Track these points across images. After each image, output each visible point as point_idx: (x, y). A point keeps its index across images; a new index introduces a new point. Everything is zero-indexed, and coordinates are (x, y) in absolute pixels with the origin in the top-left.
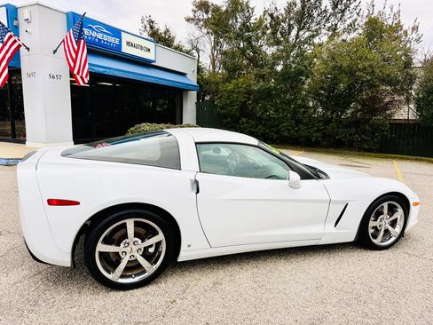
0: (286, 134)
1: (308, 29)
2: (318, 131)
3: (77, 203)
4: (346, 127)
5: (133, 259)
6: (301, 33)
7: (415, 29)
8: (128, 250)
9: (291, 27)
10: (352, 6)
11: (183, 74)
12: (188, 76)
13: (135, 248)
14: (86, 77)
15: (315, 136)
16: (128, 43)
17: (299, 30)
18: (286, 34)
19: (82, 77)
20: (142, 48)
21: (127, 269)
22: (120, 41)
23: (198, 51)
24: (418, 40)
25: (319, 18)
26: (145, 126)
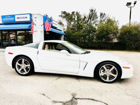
0: (89, 46)
2: (97, 45)
4: (104, 44)
5: (23, 68)
7: (118, 21)
9: (89, 20)
12: (62, 31)
15: (97, 46)
16: (54, 23)
17: (91, 20)
22: (52, 23)
24: (118, 24)
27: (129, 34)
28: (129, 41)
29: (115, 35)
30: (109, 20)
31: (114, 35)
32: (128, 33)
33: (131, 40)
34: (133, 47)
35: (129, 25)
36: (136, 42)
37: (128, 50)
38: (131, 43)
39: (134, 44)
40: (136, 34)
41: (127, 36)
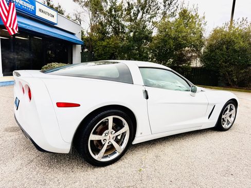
1: (149, 13)
3: (78, 105)
5: (110, 143)
6: (144, 15)
7: (204, 18)
8: (107, 138)
9: (139, 11)
10: (173, 3)
11: (73, 34)
12: (76, 35)
13: (112, 136)
14: (16, 29)
16: (40, 10)
17: (143, 13)
18: (136, 15)
19: (12, 29)
20: (49, 14)
21: (107, 151)
22: (35, 8)
23: (80, 21)
24: (205, 24)
25: (154, 8)
26: (55, 65)
27: (227, 49)
28: (226, 66)
29: (197, 50)
30: (184, 14)
31: (193, 51)
32: (224, 47)
33: (231, 64)
34: (235, 80)
35: (230, 28)
36: (242, 69)
37: (223, 86)
38: (232, 71)
39: (237, 73)
40: (244, 50)
41: (222, 54)
